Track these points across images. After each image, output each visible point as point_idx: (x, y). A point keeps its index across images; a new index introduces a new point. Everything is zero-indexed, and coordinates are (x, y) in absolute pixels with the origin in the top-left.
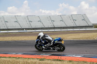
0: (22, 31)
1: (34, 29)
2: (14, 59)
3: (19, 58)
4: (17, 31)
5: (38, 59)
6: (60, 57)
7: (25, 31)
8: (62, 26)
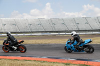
0: (45, 34)
1: (57, 32)
2: (39, 62)
3: (44, 61)
4: (41, 34)
5: (63, 63)
6: (86, 62)
7: (48, 34)
8: (87, 29)
